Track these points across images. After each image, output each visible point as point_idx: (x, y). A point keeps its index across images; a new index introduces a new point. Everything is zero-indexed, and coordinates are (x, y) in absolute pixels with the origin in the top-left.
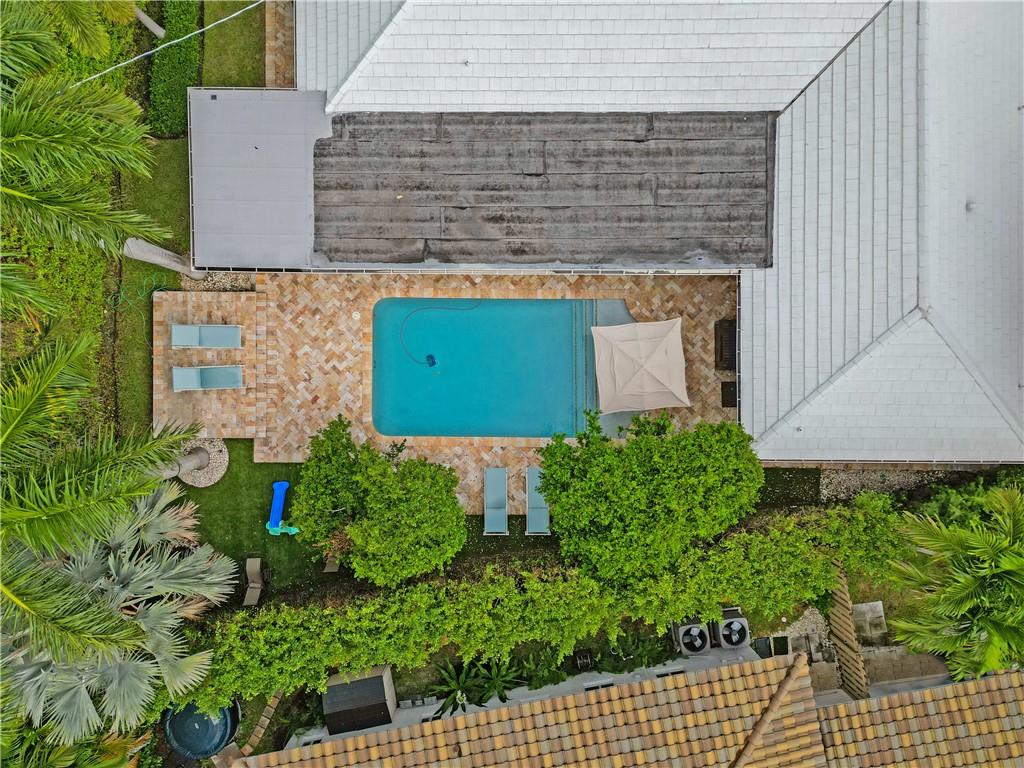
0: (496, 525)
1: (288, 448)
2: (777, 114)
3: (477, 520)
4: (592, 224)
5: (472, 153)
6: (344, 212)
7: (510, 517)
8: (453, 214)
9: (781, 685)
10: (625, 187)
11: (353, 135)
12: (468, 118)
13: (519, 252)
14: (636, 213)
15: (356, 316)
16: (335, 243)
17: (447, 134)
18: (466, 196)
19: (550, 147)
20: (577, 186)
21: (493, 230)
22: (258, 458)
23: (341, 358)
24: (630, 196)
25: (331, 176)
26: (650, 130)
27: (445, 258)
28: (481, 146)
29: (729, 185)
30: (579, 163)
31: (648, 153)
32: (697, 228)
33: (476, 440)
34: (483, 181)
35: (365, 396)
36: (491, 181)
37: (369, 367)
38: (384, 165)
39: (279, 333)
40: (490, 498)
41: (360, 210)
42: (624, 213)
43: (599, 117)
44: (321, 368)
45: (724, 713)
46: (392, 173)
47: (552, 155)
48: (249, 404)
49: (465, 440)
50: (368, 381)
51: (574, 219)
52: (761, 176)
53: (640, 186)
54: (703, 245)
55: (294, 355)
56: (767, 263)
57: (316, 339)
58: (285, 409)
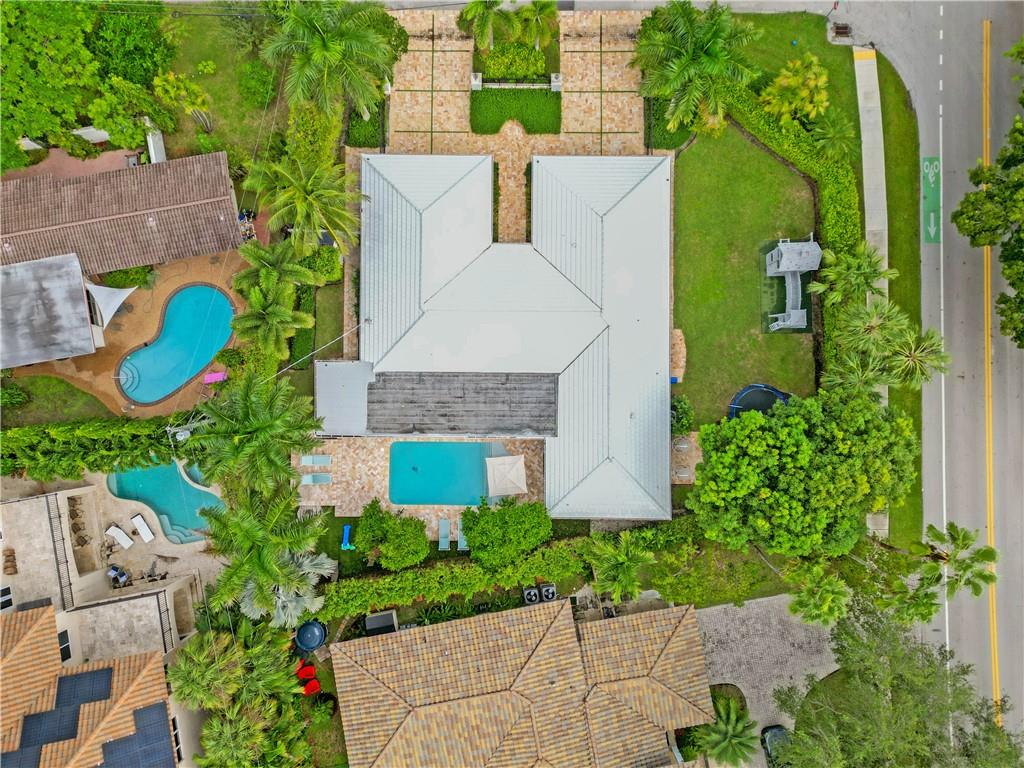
0: (444, 546)
1: (350, 510)
2: (559, 374)
3: (436, 543)
4: (483, 418)
5: (434, 389)
6: (379, 412)
7: (451, 542)
8: (426, 413)
9: (559, 612)
10: (497, 403)
11: (384, 381)
12: (432, 375)
13: (453, 429)
14: (502, 413)
15: (382, 450)
16: (375, 425)
17: (423, 380)
18: (431, 406)
19: (466, 386)
20: (477, 402)
21: (442, 420)
22: (337, 514)
23: (375, 469)
24: (500, 406)
25: (375, 398)
26: (507, 379)
27: (422, 431)
28: (437, 385)
29: (540, 403)
30: (478, 393)
31: (507, 389)
32: (527, 420)
33: (436, 506)
34: (437, 400)
35: (386, 487)
36: (442, 399)
37: (388, 473)
38: (398, 393)
39: (348, 458)
40: (442, 533)
41: (387, 412)
42: (497, 413)
43: (486, 374)
44: (366, 474)
45: (536, 624)
46: (400, 397)
47: (467, 389)
48: (334, 490)
49: (431, 506)
50: (387, 479)
51: (476, 416)
52: (553, 399)
53: (503, 402)
54: (530, 427)
55: (354, 468)
56: (555, 435)
57: (364, 460)
58: (350, 492)
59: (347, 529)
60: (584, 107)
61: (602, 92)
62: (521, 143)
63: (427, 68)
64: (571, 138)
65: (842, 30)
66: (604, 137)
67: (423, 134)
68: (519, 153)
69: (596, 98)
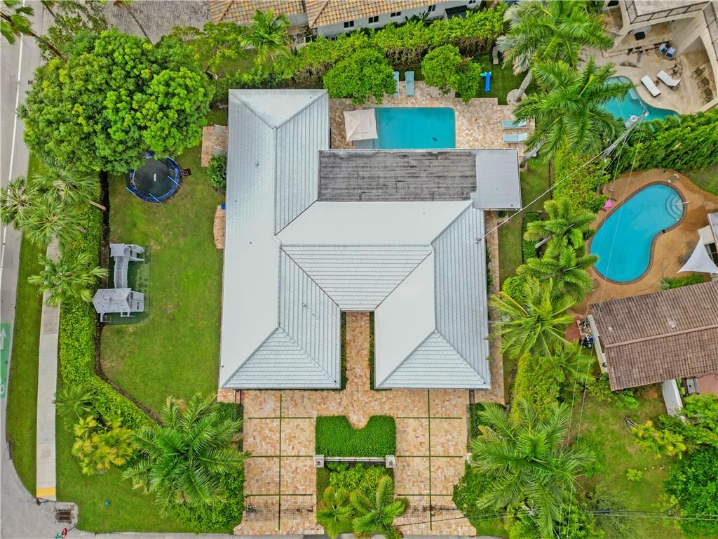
0: (410, 75)
1: (485, 103)
2: (317, 201)
4: (380, 165)
5: (421, 188)
6: (465, 169)
7: (405, 80)
8: (429, 169)
9: (318, 17)
10: (369, 177)
11: (463, 194)
12: (423, 199)
13: (405, 156)
14: (365, 169)
16: (469, 158)
17: (430, 195)
18: (423, 174)
19: (395, 190)
20: (385, 178)
21: (414, 163)
22: (496, 99)
23: (467, 134)
24: (367, 174)
25: (470, 180)
26: (360, 196)
27: (430, 154)
28: (418, 191)
29: (333, 178)
30: (384, 185)
31: (361, 189)
32: (344, 164)
33: (417, 106)
34: (418, 179)
35: (458, 121)
36: (415, 179)
37: (457, 131)
38: (451, 184)
39: (490, 143)
40: (412, 85)
41: (460, 169)
42: (368, 169)
43: (378, 200)
44: (474, 130)
46: (449, 181)
47: (394, 188)
48: (500, 117)
49: (422, 106)
50: (457, 126)
51: (386, 167)
52: (323, 181)
53: (364, 178)
54: (342, 159)
55: (484, 135)
56: (321, 152)
57: (477, 141)
58: (487, 116)
59: (487, 88)
60: (296, 442)
61: (280, 457)
62: (351, 408)
63: (435, 478)
64: (307, 413)
65: (64, 516)
66: (278, 414)
67: (437, 416)
68: (352, 399)
69: (285, 451)
